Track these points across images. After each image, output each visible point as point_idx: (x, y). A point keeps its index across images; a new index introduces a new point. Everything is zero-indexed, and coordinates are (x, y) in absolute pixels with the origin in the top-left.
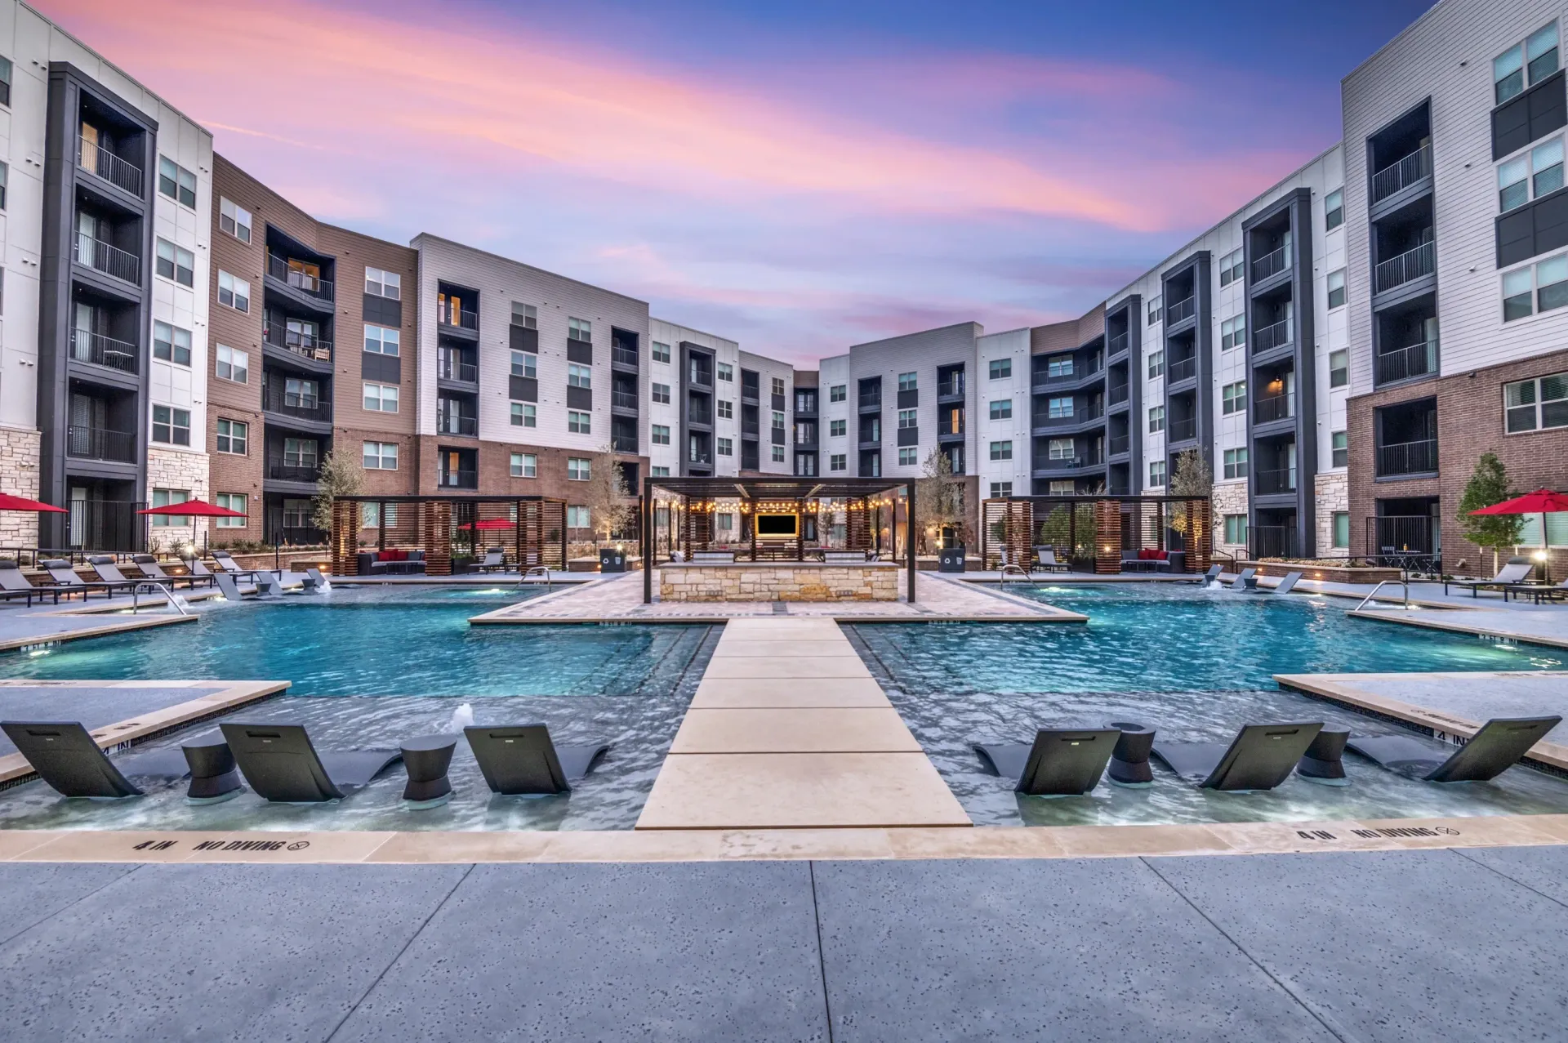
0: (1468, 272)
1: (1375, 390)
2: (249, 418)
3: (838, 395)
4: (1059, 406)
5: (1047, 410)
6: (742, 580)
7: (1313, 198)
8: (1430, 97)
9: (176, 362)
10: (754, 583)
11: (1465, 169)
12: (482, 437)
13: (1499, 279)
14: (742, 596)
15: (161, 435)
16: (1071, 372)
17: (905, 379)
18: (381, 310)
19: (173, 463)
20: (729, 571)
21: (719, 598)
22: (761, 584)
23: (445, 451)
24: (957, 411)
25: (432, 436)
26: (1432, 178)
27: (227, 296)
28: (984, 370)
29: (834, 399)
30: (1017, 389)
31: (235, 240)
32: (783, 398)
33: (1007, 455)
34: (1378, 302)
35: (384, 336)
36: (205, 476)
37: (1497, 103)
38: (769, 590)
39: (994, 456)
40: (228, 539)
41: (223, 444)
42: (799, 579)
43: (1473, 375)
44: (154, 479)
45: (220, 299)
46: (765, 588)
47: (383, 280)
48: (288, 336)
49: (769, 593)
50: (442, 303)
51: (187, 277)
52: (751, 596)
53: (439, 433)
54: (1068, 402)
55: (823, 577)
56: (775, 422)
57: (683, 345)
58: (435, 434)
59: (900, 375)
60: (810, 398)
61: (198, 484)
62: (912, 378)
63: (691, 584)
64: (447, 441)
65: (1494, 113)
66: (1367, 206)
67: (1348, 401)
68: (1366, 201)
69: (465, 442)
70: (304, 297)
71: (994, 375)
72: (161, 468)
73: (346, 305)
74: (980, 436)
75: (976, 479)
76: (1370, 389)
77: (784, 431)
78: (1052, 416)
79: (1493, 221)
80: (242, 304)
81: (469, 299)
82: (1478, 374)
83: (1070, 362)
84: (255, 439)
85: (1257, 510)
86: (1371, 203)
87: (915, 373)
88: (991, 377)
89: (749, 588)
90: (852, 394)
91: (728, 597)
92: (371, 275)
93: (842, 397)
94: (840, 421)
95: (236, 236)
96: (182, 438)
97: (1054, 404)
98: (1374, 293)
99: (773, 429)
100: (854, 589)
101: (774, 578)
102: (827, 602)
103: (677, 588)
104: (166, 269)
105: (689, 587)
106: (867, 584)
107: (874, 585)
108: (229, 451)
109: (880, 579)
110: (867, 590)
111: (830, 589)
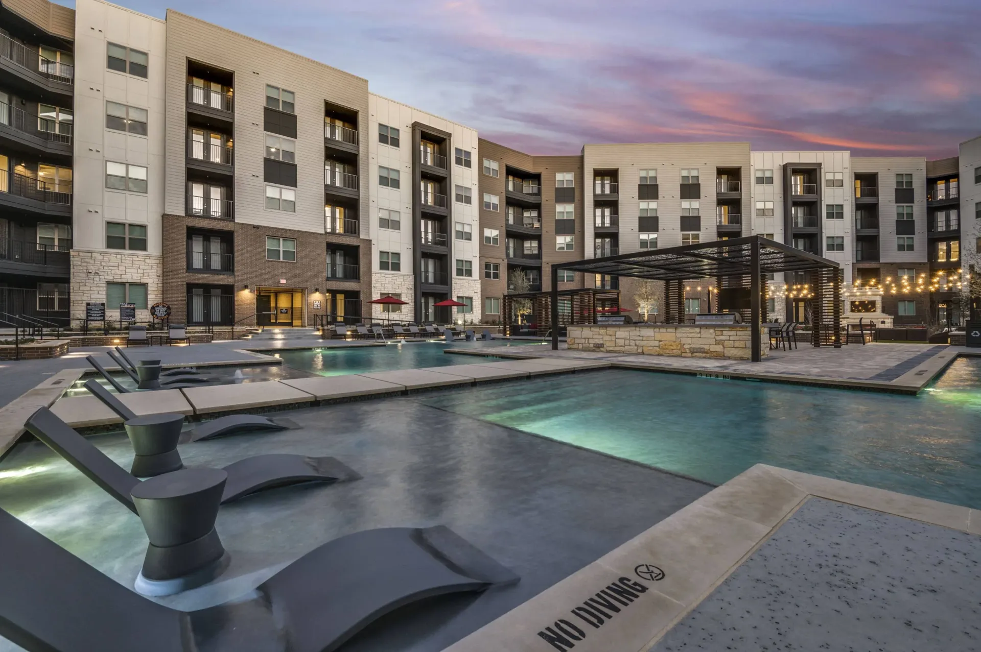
2: (499, 261)
6: (617, 336)
9: (465, 239)
10: (625, 339)
14: (617, 349)
15: (460, 272)
18: (564, 195)
19: (465, 285)
20: (609, 329)
21: (602, 349)
22: (629, 339)
27: (488, 205)
29: (978, 180)
31: (492, 177)
32: (911, 191)
35: (565, 210)
36: (479, 290)
38: (636, 345)
40: (490, 319)
41: (488, 275)
42: (658, 336)
44: (456, 293)
45: (484, 207)
46: (633, 343)
47: (565, 178)
48: (525, 219)
49: (636, 347)
50: (598, 182)
51: (468, 200)
52: (622, 349)
55: (679, 335)
56: (900, 215)
57: (785, 167)
60: (953, 182)
61: (476, 294)
63: (585, 338)
70: (528, 198)
72: (460, 287)
73: (547, 195)
80: (495, 206)
81: (613, 174)
84: (503, 272)
89: (621, 342)
91: (608, 349)
92: (559, 176)
95: (491, 175)
96: (469, 273)
99: (898, 221)
100: (706, 347)
101: (639, 336)
102: (681, 356)
103: (577, 341)
104: (459, 198)
105: (583, 341)
106: (718, 343)
107: (726, 343)
108: (490, 278)
109: (732, 338)
110: (719, 348)
111: (685, 346)
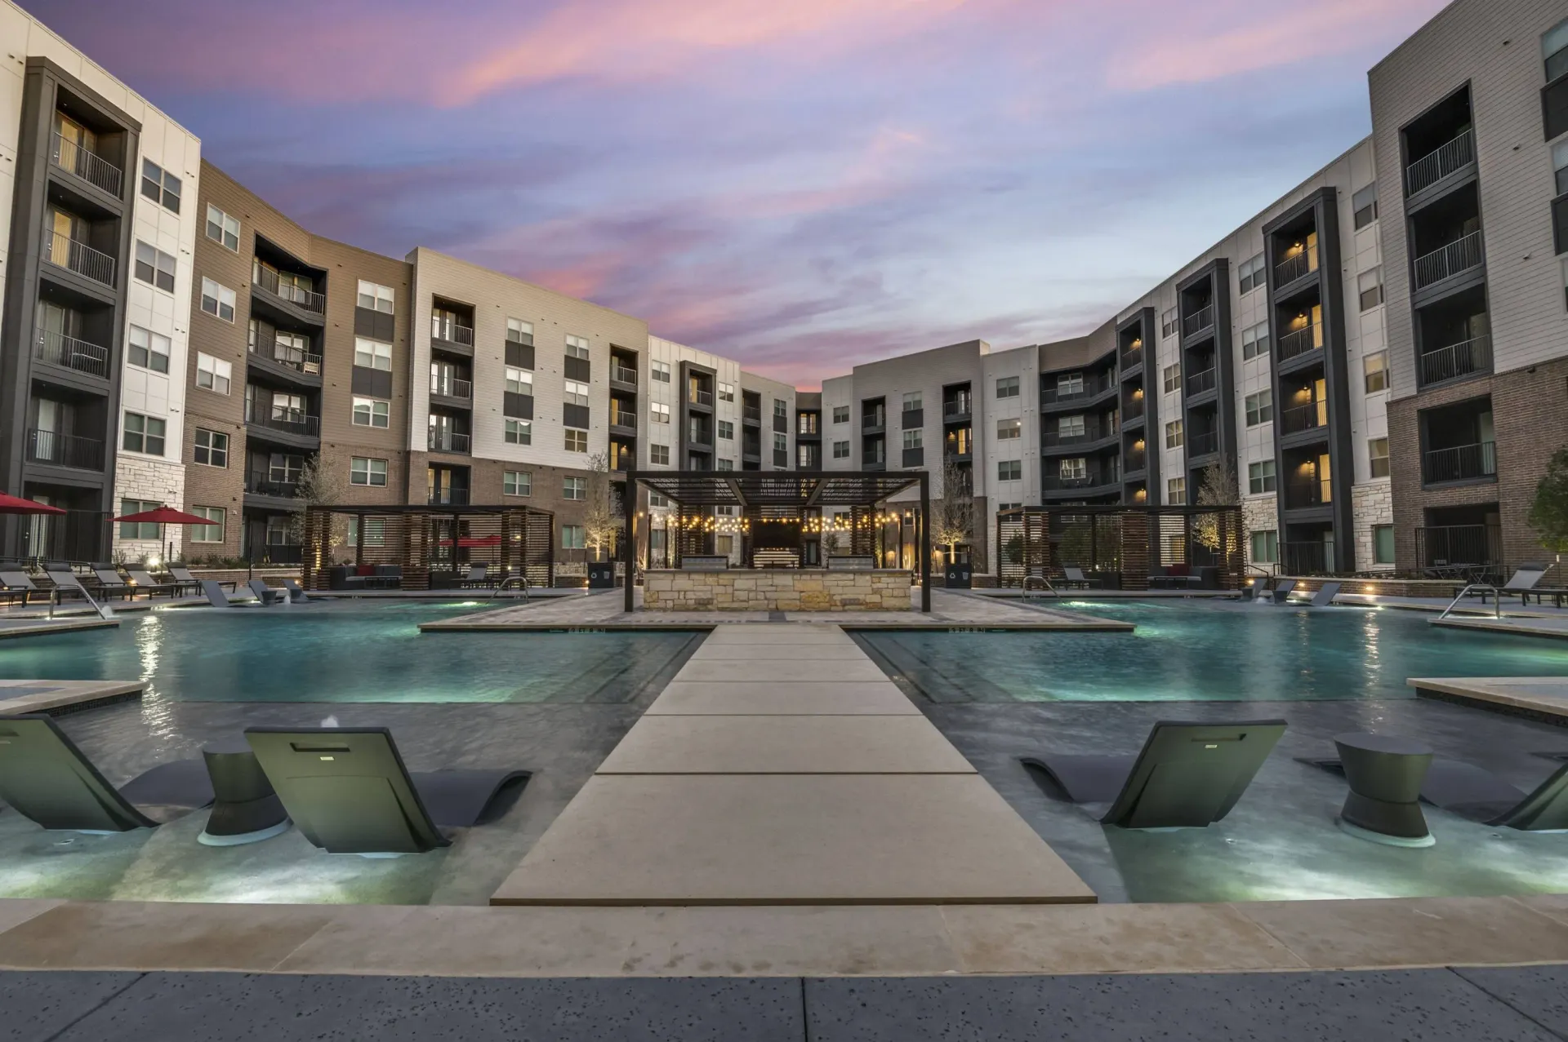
0: (1522, 260)
1: (1419, 391)
2: (231, 429)
3: (841, 417)
4: (1069, 425)
5: (1056, 428)
6: (736, 587)
7: (1339, 198)
8: (1469, 81)
9: (152, 368)
10: (750, 591)
11: (1514, 152)
12: (474, 455)
13: (1558, 265)
14: (735, 605)
15: (134, 443)
16: (1081, 389)
17: (909, 399)
18: (371, 324)
19: (144, 473)
20: (721, 576)
21: (709, 606)
22: (756, 591)
23: (437, 467)
24: (964, 431)
25: (423, 453)
26: (1476, 163)
27: (211, 304)
28: (991, 389)
29: (837, 420)
30: (1025, 409)
31: (221, 247)
32: (784, 419)
33: (1016, 475)
34: (1418, 298)
35: (374, 352)
36: (180, 488)
37: (1547, 80)
38: (766, 599)
39: (1003, 476)
40: (204, 554)
41: (201, 456)
42: (799, 586)
43: (1532, 369)
44: (122, 489)
45: (202, 307)
46: (761, 596)
47: (377, 294)
48: (278, 349)
49: (766, 602)
50: (436, 318)
51: (167, 283)
52: (745, 605)
53: (430, 450)
54: (1079, 421)
55: (820, 583)
56: (777, 444)
57: (682, 365)
58: (426, 450)
59: (905, 395)
60: (813, 418)
61: (171, 496)
62: (917, 398)
63: (679, 592)
64: (439, 458)
65: (1545, 92)
66: (1401, 199)
67: (1389, 405)
68: (1401, 194)
69: (458, 459)
70: (293, 309)
71: (1001, 393)
72: (131, 478)
73: (336, 317)
74: (989, 457)
75: (984, 500)
76: (1413, 391)
77: (786, 453)
78: (1062, 435)
79: (1549, 204)
80: (227, 311)
81: (464, 314)
82: (1538, 370)
83: (1081, 380)
84: (236, 452)
85: (1288, 525)
86: (1406, 195)
87: (920, 392)
88: (998, 396)
89: (743, 595)
90: (855, 414)
91: (720, 606)
92: (365, 288)
93: (845, 418)
94: (844, 443)
95: (223, 243)
96: (157, 447)
97: (1064, 423)
98: (1413, 289)
99: (775, 451)
100: (861, 597)
101: (772, 585)
102: (830, 611)
103: (662, 596)
104: (145, 273)
105: (676, 595)
106: (875, 592)
107: (884, 592)
108: (207, 463)
109: (890, 586)
110: (876, 598)
111: (835, 598)
